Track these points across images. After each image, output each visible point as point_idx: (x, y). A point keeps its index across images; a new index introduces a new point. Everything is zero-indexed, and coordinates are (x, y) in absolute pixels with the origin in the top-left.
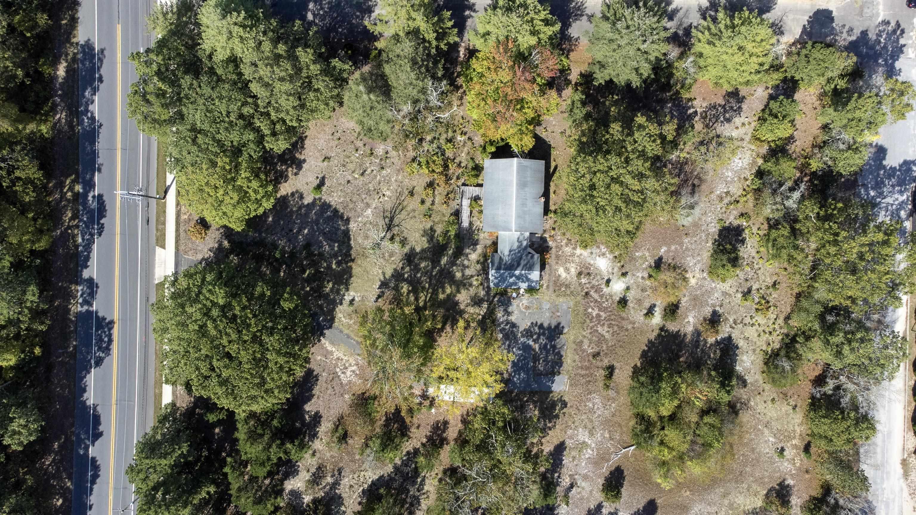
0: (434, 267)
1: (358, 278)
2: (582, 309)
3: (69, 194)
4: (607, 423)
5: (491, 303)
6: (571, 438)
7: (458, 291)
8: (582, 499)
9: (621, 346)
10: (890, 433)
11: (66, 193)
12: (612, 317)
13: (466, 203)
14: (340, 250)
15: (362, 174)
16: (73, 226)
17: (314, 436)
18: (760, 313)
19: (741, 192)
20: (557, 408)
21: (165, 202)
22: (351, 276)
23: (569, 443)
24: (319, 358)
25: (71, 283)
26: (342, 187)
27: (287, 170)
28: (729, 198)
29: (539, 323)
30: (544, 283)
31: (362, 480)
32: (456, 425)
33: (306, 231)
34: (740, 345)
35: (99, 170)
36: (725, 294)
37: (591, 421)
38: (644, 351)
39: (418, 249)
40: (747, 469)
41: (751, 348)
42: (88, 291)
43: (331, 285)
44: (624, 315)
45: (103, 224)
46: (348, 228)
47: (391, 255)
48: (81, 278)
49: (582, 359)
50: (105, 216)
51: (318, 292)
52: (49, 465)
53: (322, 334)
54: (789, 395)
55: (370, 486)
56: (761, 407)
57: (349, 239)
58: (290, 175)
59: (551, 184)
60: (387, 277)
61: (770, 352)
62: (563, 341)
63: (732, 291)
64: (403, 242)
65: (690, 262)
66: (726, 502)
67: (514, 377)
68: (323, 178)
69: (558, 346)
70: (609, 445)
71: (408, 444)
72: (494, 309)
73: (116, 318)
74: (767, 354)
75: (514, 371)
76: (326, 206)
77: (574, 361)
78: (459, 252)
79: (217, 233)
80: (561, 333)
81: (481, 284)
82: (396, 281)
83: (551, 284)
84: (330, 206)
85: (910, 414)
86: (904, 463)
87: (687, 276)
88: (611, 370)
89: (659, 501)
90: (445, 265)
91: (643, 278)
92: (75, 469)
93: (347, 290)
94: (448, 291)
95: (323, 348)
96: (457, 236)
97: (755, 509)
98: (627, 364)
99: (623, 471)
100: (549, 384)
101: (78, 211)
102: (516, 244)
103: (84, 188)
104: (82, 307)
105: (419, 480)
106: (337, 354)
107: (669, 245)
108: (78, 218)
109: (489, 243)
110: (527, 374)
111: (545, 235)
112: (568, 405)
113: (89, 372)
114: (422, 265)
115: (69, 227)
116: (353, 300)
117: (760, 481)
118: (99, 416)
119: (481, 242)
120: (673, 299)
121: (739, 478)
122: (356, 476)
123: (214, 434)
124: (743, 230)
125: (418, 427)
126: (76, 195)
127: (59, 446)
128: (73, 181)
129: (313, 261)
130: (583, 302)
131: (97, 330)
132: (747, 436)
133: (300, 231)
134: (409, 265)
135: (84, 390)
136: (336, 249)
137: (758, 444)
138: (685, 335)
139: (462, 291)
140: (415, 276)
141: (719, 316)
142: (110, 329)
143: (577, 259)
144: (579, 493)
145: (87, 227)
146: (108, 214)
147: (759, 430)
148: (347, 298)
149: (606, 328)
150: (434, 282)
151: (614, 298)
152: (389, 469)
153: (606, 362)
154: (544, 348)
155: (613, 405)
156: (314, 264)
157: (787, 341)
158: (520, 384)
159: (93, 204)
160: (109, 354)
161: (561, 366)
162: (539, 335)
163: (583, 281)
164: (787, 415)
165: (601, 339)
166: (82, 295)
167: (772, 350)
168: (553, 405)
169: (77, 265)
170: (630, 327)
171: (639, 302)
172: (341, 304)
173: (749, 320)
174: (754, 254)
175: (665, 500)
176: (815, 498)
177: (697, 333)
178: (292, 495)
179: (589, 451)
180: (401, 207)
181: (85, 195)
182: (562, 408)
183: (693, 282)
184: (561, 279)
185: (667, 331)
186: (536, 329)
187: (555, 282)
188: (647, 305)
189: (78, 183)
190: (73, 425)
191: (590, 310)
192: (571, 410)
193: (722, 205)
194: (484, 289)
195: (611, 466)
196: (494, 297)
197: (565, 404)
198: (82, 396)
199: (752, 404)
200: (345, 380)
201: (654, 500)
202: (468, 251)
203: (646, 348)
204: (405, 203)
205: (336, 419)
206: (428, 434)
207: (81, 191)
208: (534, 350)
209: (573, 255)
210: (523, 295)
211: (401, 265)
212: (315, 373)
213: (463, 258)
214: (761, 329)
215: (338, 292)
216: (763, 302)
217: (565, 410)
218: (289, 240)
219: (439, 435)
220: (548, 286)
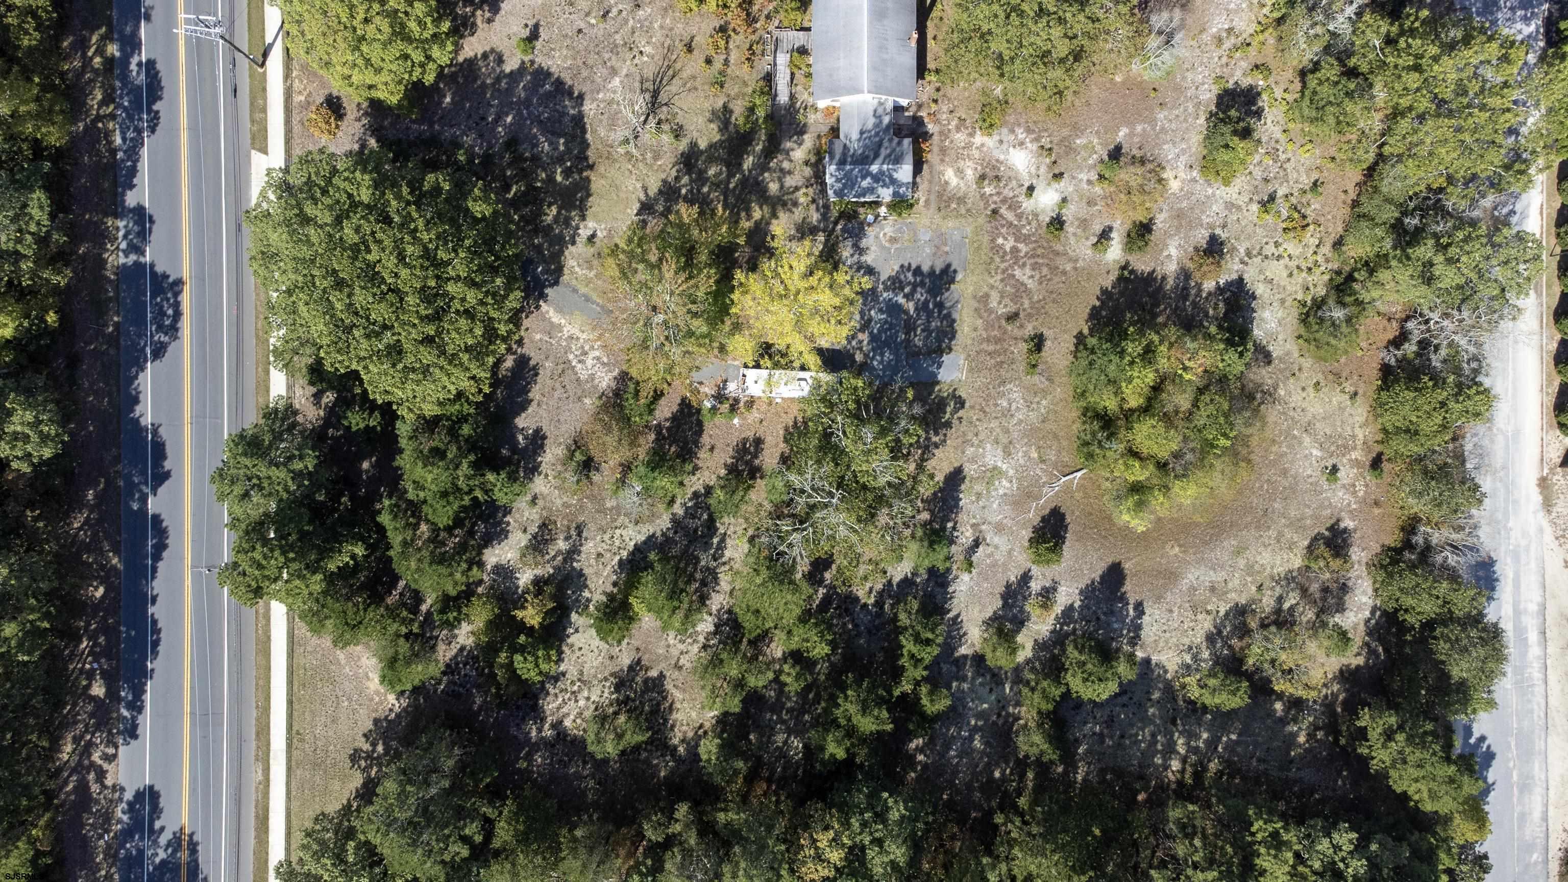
0: (731, 175)
1: (602, 197)
2: (986, 239)
3: (98, 60)
4: (1032, 434)
5: (830, 233)
6: (973, 460)
7: (774, 215)
8: (994, 565)
9: (1054, 301)
10: (1517, 433)
11: (91, 59)
12: (1039, 251)
13: (783, 59)
14: (568, 150)
15: (604, 16)
16: (105, 116)
17: (533, 470)
18: (1292, 234)
19: (1254, 27)
20: (949, 409)
21: (265, 73)
22: (589, 195)
23: (970, 470)
24: (538, 337)
25: (106, 215)
26: (569, 42)
27: (473, 14)
28: (1233, 40)
29: (914, 266)
30: (921, 195)
31: (617, 543)
32: (777, 445)
33: (509, 119)
34: (1258, 293)
35: (148, 18)
36: (1230, 206)
37: (1007, 431)
38: (1094, 307)
39: (703, 145)
40: (1276, 505)
41: (1278, 296)
42: (136, 228)
43: (554, 210)
44: (1059, 247)
45: (157, 112)
46: (580, 112)
47: (656, 157)
48: (124, 207)
49: (988, 326)
50: (160, 98)
51: (533, 225)
52: (80, 529)
53: (543, 296)
54: (1344, 375)
55: (632, 554)
56: (1296, 399)
57: (584, 131)
58: (479, 21)
59: (929, 23)
60: (651, 193)
61: (1309, 303)
62: (956, 296)
63: (1242, 200)
64: (678, 132)
65: (1169, 152)
66: (1242, 563)
67: (873, 358)
68: (536, 26)
69: (948, 305)
70: (1038, 472)
71: (694, 479)
72: (836, 243)
73: (186, 274)
74: (1304, 305)
75: (873, 349)
76: (542, 75)
77: (975, 330)
78: (773, 148)
79: (358, 125)
80: (952, 281)
81: (813, 201)
82: (666, 201)
83: (933, 197)
84: (549, 74)
85: (1550, 400)
86: (1543, 483)
87: (1165, 176)
88: (1038, 343)
89: (1127, 566)
90: (750, 171)
91: (1089, 182)
92: (124, 536)
93: (583, 218)
94: (757, 214)
95: (544, 319)
96: (770, 117)
97: (1291, 571)
98: (1065, 332)
99: (1064, 515)
100: (934, 369)
101: (114, 90)
102: (871, 122)
103: (121, 50)
104: (126, 256)
105: (715, 540)
106: (569, 329)
107: (1131, 124)
108: (113, 101)
109: (824, 129)
110: (897, 354)
111: (920, 114)
112: (967, 405)
113: (143, 369)
114: (711, 172)
115: (99, 118)
116: (593, 236)
117: (1297, 524)
118: (163, 445)
119: (811, 129)
120: (1141, 216)
121: (1263, 520)
122: (606, 537)
123: (361, 471)
124: (1259, 94)
125: (712, 449)
126: (110, 62)
127: (96, 496)
128: (104, 38)
129: (523, 169)
130: (988, 227)
131: (153, 297)
132: (1274, 449)
133: (498, 119)
134: (689, 172)
135: (136, 400)
136: (562, 148)
137: (1292, 462)
138: (1164, 278)
139: (781, 214)
140: (699, 191)
141: (1222, 243)
142: (177, 294)
143: (976, 154)
144: (989, 556)
145: (130, 117)
146: (166, 94)
147: (1295, 437)
148: (584, 233)
149: (1028, 271)
150: (731, 200)
151: (1041, 218)
152: (663, 523)
153: (1029, 329)
154: (922, 307)
155: (1044, 402)
156: (525, 175)
157: (1340, 280)
158: (884, 370)
159: (139, 78)
160: (176, 338)
161: (953, 337)
162: (915, 286)
163: (988, 190)
164: (1341, 409)
165: (1020, 290)
166: (125, 237)
167: (1314, 300)
168: (941, 405)
169: (115, 184)
170: (1068, 267)
171: (1084, 223)
172: (574, 243)
173: (1273, 250)
174: (1278, 135)
175: (1138, 564)
176: (1390, 549)
177: (1185, 274)
178: (498, 574)
179: (1005, 483)
180: (671, 72)
181: (125, 61)
182: (956, 410)
183: (1174, 186)
184: (950, 188)
185: (1132, 272)
186: (910, 275)
187: (940, 195)
188: (1098, 228)
189: (112, 40)
190: (117, 459)
191: (1000, 241)
192: (971, 413)
193: (1221, 52)
194: (818, 209)
195: (1043, 507)
196: (836, 223)
197: (961, 403)
198: (133, 411)
199: (1282, 393)
200: (583, 375)
201: (1119, 564)
202: (788, 145)
203: (1098, 303)
204: (678, 66)
205: (570, 441)
206: (729, 461)
207: (117, 54)
208: (906, 312)
209: (968, 146)
210: (885, 218)
211: (674, 173)
212: (532, 363)
213: (780, 157)
214: (1293, 264)
215: (567, 222)
216: (1296, 215)
217: (961, 413)
218: (481, 136)
219: (747, 463)
220: (927, 202)
